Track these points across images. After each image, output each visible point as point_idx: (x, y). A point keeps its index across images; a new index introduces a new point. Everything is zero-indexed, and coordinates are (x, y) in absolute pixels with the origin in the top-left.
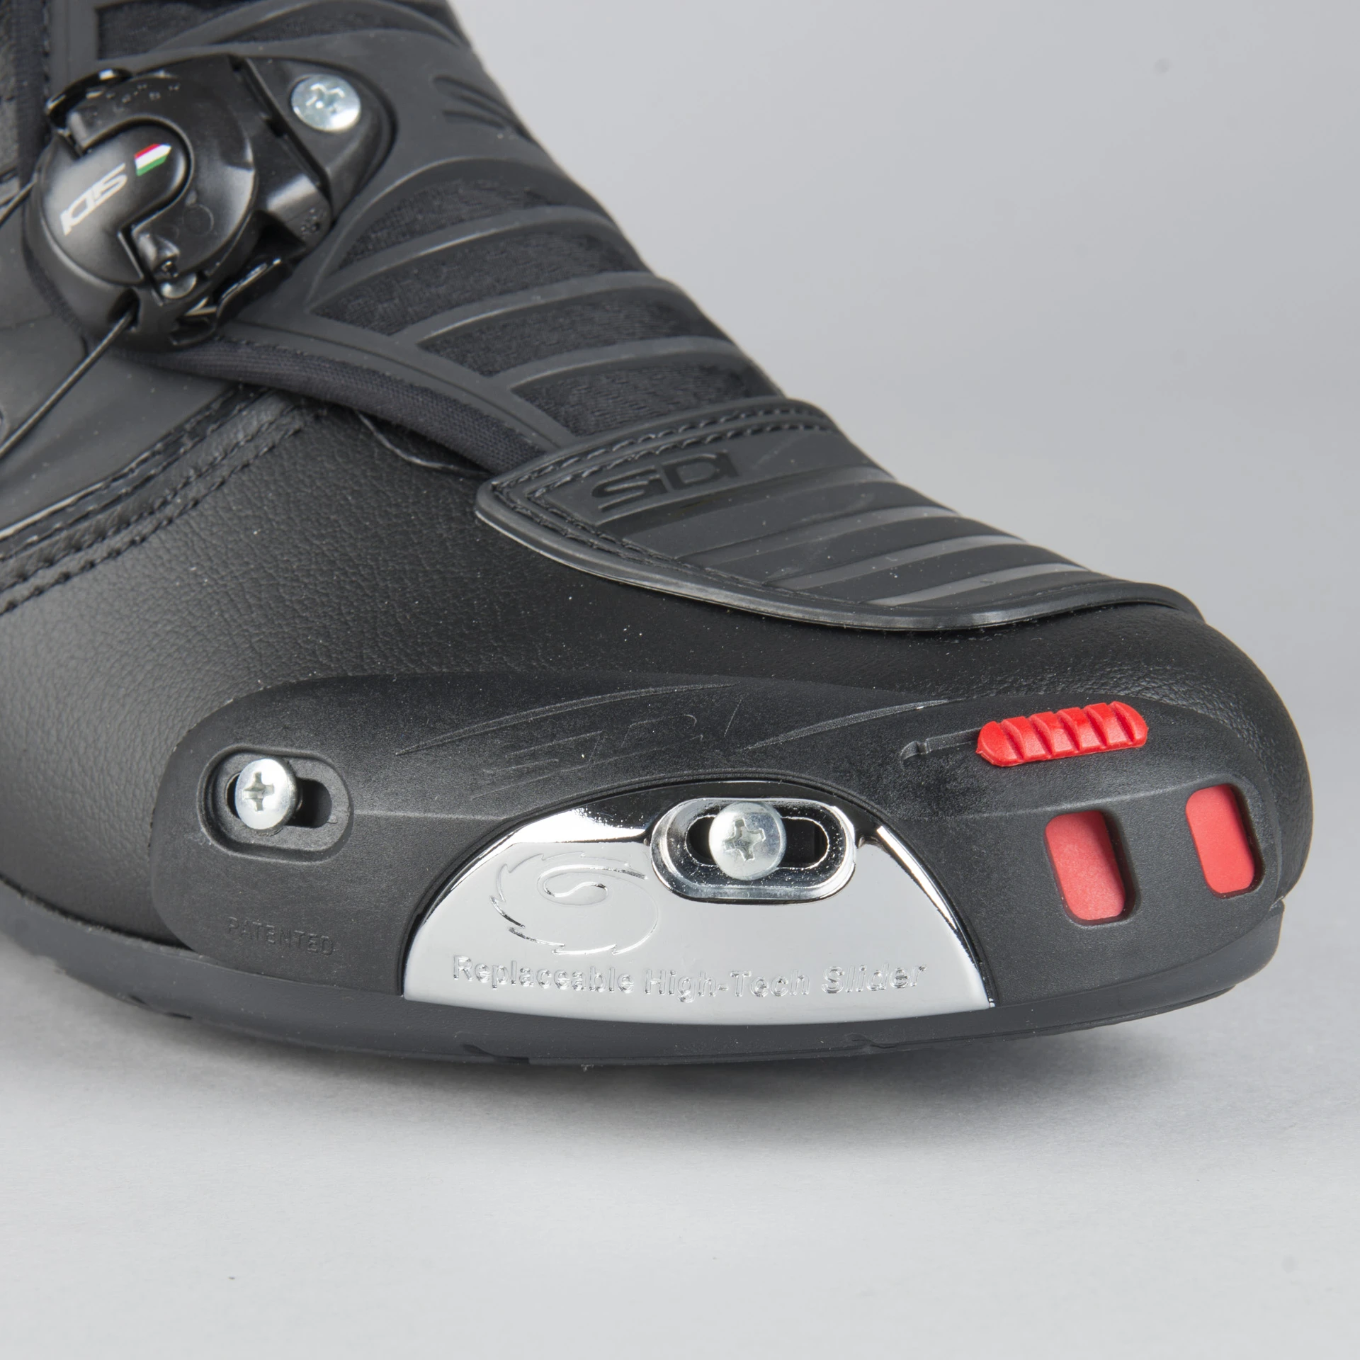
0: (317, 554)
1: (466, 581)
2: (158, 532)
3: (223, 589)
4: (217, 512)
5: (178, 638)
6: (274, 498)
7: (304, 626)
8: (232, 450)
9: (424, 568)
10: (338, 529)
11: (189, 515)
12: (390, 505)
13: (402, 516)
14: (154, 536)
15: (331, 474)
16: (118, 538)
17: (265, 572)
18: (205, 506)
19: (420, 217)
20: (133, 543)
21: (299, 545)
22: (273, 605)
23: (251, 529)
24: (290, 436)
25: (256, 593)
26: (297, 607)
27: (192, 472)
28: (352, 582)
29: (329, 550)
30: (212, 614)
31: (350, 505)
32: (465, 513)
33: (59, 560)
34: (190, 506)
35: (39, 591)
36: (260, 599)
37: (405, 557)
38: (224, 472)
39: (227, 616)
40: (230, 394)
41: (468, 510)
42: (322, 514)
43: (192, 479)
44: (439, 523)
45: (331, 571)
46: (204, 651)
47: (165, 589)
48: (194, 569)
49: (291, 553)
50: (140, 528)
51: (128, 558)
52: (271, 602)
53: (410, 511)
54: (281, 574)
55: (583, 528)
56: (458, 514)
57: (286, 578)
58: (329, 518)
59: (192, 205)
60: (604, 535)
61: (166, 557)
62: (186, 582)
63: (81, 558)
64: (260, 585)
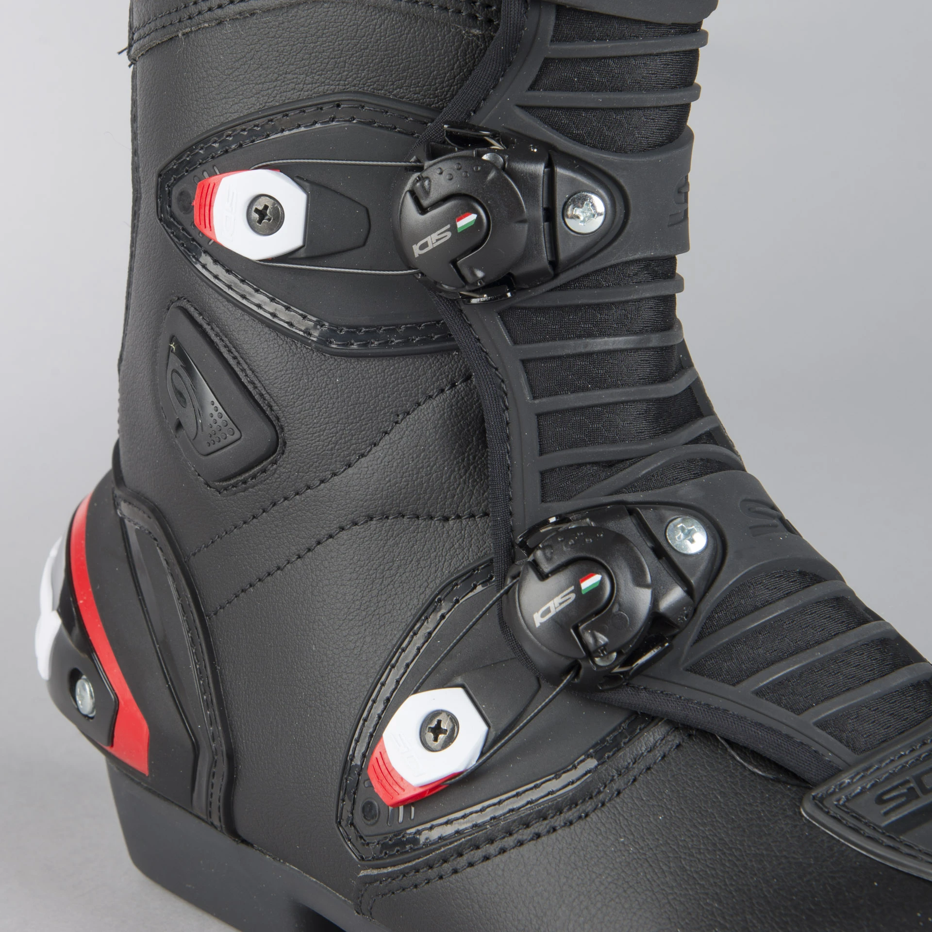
0: (703, 837)
1: (804, 865)
2: (596, 811)
3: (643, 856)
4: (633, 800)
5: (617, 888)
6: (670, 793)
7: (703, 891)
8: (639, 759)
9: (775, 853)
10: (714, 820)
11: (615, 801)
12: (745, 804)
13: (755, 812)
14: (593, 813)
15: (704, 779)
16: (570, 813)
17: (671, 847)
18: (625, 795)
19: (743, 602)
20: (580, 817)
21: (691, 830)
22: (679, 873)
23: (658, 815)
24: (674, 749)
25: (667, 863)
26: (695, 876)
27: (615, 773)
28: (729, 860)
29: (710, 835)
30: (638, 874)
31: (720, 802)
32: (795, 813)
33: (533, 825)
34: (615, 795)
35: (521, 843)
36: (670, 868)
37: (762, 844)
38: (635, 772)
39: (648, 877)
40: (633, 718)
41: (797, 810)
42: (703, 808)
43: (615, 777)
44: (780, 820)
45: (715, 851)
46: (636, 900)
47: (605, 852)
48: (622, 840)
49: (686, 835)
50: (584, 807)
51: (577, 827)
52: (677, 870)
53: (759, 809)
54: (682, 850)
55: (874, 829)
56: (791, 813)
57: (685, 853)
58: (707, 811)
59: (616, 612)
60: (888, 834)
61: (603, 829)
62: (618, 848)
63: (547, 824)
64: (669, 857)
